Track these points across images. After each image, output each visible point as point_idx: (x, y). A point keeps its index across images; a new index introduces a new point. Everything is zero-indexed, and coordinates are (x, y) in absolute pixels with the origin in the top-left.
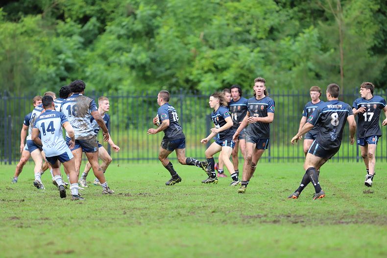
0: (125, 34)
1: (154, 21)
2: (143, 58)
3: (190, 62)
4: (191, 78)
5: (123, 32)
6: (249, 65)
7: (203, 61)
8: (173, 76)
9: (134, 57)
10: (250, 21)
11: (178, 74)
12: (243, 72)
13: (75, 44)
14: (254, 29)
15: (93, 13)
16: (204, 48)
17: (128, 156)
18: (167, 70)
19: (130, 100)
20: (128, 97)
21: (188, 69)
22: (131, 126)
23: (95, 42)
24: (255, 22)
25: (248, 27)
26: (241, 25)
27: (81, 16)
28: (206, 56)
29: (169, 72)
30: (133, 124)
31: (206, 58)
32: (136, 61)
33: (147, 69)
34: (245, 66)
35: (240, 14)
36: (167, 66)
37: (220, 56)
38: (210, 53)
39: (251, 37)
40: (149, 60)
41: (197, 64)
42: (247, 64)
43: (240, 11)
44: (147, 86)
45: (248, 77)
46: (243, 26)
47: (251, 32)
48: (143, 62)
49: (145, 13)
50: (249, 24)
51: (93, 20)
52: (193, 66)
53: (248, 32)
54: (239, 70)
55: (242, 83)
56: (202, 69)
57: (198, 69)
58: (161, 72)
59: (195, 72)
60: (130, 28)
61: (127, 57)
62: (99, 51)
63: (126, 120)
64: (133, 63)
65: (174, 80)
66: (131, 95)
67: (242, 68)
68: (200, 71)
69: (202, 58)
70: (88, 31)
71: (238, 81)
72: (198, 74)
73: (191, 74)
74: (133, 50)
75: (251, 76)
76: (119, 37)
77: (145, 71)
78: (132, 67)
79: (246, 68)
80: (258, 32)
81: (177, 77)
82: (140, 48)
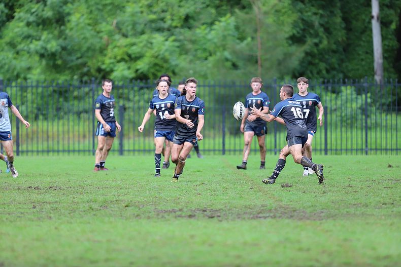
0: (34, 22)
1: (65, 7)
2: (53, 46)
3: (102, 51)
4: (103, 67)
5: (32, 19)
6: (163, 54)
7: (116, 50)
8: (84, 65)
9: (44, 45)
10: (165, 8)
11: (90, 64)
12: (157, 61)
14: (169, 17)
16: (117, 37)
17: (38, 147)
18: (78, 58)
19: (40, 90)
20: (37, 87)
21: (100, 58)
22: (41, 117)
23: (3, 29)
24: (170, 10)
25: (162, 15)
26: (155, 13)
28: (119, 44)
29: (80, 61)
30: (43, 115)
31: (119, 47)
32: (46, 49)
33: (57, 57)
34: (159, 55)
36: (79, 55)
37: (133, 44)
38: (123, 41)
39: (166, 25)
40: (59, 48)
41: (110, 52)
42: (161, 52)
44: (58, 76)
45: (162, 67)
46: (158, 14)
47: (165, 20)
48: (53, 50)
50: (163, 11)
52: (105, 55)
53: (163, 19)
54: (153, 59)
55: (156, 73)
56: (115, 58)
57: (110, 58)
58: (72, 61)
59: (107, 61)
60: (40, 15)
61: (37, 45)
62: (7, 39)
63: (35, 111)
64: (43, 51)
65: (85, 69)
66: (40, 85)
67: (156, 57)
68: (112, 61)
69: (115, 47)
71: (153, 70)
72: (111, 63)
73: (103, 63)
74: (43, 38)
75: (165, 65)
76: (28, 24)
77: (55, 60)
78: (42, 56)
79: (160, 57)
80: (173, 20)
81: (88, 66)
82: (50, 36)
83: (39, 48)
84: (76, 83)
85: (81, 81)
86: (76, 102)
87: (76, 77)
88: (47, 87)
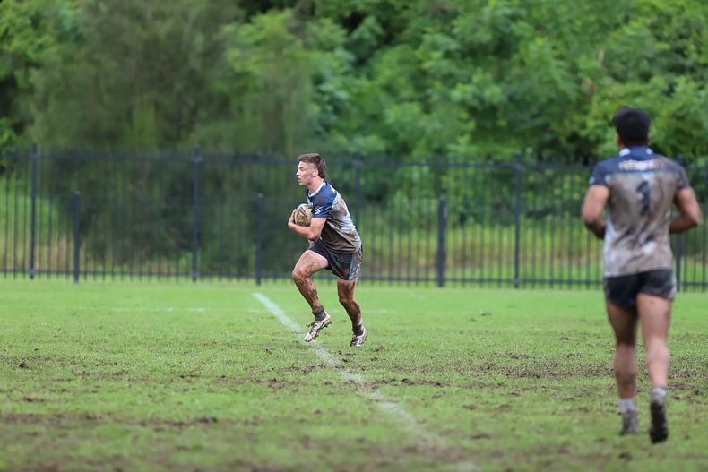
0: (458, 51)
1: (514, 27)
2: (495, 93)
3: (582, 104)
4: (583, 133)
5: (453, 45)
6: (696, 112)
7: (606, 104)
8: (545, 128)
9: (477, 92)
10: (684, 31)
11: (554, 126)
12: (680, 125)
13: (341, 66)
14: (692, 47)
15: (368, 8)
16: (607, 81)
18: (534, 117)
19: (471, 171)
20: (465, 165)
21: (578, 118)
22: (471, 220)
23: (371, 61)
24: (694, 34)
25: (680, 44)
26: (667, 40)
27: (347, 14)
28: (610, 94)
29: (539, 121)
30: (475, 216)
31: (611, 99)
32: (481, 100)
33: (499, 114)
34: (687, 114)
35: (663, 19)
36: (534, 110)
37: (638, 94)
38: (618, 89)
39: (689, 63)
40: (504, 99)
41: (595, 108)
42: (692, 110)
43: (661, 14)
44: (497, 147)
45: (691, 136)
46: (672, 41)
47: (686, 52)
48: (496, 101)
49: (499, 13)
50: (681, 37)
51: (370, 21)
52: (586, 113)
53: (681, 52)
54: (674, 121)
55: (678, 145)
56: (605, 117)
57: (596, 118)
58: (523, 122)
59: (591, 123)
60: (468, 39)
61: (464, 92)
62: (382, 80)
63: (461, 209)
64: (475, 103)
65: (548, 137)
66: (472, 162)
67: (681, 118)
68: (600, 122)
69: (604, 98)
70: (361, 41)
71: (672, 142)
72: (598, 127)
73: (584, 126)
74: (476, 78)
75: (695, 133)
76: (448, 55)
77: (495, 118)
78: (473, 111)
79: (688, 118)
80: (699, 52)
81: (553, 132)
82: (489, 76)
83: (469, 97)
84: (532, 161)
85: (540, 158)
86: (530, 195)
87: (529, 150)
88: (483, 166)
